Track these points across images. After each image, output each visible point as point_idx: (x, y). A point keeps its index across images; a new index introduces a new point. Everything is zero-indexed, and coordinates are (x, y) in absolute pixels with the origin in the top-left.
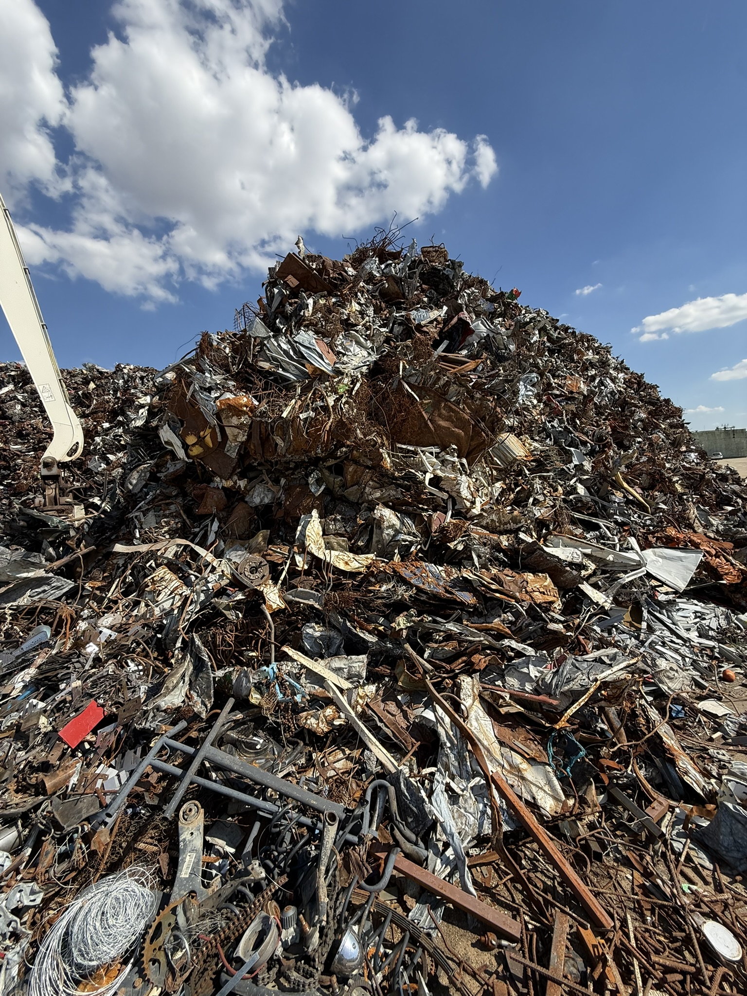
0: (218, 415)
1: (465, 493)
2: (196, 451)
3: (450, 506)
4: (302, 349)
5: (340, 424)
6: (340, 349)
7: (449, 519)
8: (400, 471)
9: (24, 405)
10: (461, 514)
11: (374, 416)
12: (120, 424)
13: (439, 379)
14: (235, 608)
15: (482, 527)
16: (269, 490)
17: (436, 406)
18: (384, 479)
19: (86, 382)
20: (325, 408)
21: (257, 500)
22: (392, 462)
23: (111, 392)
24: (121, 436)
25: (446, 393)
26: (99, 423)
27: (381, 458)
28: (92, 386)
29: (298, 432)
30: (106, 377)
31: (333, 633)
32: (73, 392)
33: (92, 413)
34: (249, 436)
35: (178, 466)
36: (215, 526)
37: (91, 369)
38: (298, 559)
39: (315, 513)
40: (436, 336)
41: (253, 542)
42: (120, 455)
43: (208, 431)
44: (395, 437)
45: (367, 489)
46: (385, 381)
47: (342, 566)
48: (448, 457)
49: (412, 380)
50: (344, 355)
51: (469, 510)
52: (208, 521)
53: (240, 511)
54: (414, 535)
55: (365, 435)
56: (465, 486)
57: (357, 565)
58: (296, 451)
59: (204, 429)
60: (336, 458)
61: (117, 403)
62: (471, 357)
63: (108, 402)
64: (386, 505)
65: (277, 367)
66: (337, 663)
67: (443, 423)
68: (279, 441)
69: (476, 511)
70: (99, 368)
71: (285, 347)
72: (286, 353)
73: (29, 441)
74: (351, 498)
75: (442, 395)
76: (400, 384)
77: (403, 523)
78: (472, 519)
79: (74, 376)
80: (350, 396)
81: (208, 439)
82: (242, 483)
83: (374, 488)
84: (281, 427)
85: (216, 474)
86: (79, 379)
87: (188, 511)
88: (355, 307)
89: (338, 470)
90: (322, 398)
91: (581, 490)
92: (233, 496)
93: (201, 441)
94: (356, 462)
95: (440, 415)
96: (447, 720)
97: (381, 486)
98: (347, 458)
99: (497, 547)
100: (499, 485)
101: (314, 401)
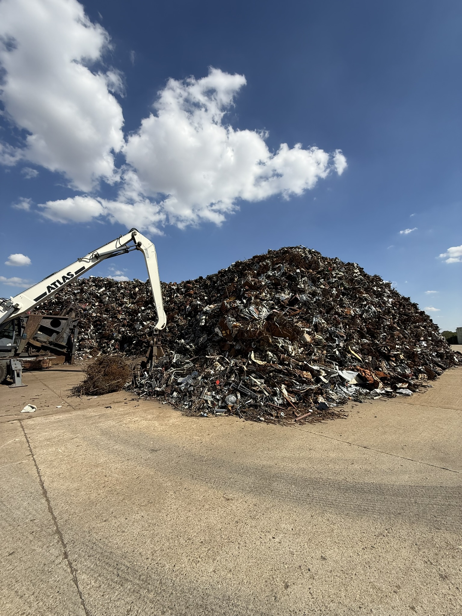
0: (232, 327)
1: (290, 350)
2: (225, 335)
3: (286, 353)
4: (251, 311)
5: (260, 332)
6: (260, 310)
7: (285, 356)
8: (274, 343)
9: (109, 297)
10: (289, 355)
11: (268, 330)
12: (150, 308)
13: (284, 322)
14: (237, 370)
15: (295, 359)
16: (240, 345)
17: (283, 328)
18: (269, 345)
19: (135, 287)
20: (257, 328)
21: (237, 348)
22: (272, 341)
23: (145, 292)
24: (149, 314)
25: (286, 325)
26: (140, 307)
27: (269, 340)
28: (137, 289)
29: (251, 333)
30: (143, 285)
31: (257, 376)
32: (129, 292)
33: (136, 302)
34: (238, 332)
35: (219, 338)
36: (228, 353)
37: (137, 281)
38: (250, 361)
39: (253, 352)
40: (287, 303)
41: (237, 358)
42: (148, 322)
43: (229, 330)
44: (272, 335)
45: (265, 347)
46: (271, 321)
47: (259, 363)
48: (286, 340)
49: (278, 322)
50: (261, 312)
51: (291, 354)
52: (225, 352)
53: (233, 350)
54: (276, 359)
55: (266, 335)
56: (290, 348)
57: (262, 363)
58: (249, 337)
59: (228, 330)
60: (258, 339)
61: (148, 298)
62: (299, 308)
63: (144, 297)
64: (270, 351)
65: (245, 316)
66: (259, 380)
67: (285, 332)
68: (246, 335)
69: (293, 355)
70: (140, 281)
71: (247, 311)
72: (247, 312)
73: (110, 313)
74: (261, 349)
75: (285, 325)
76: (274, 322)
77: (273, 356)
78: (292, 357)
79: (130, 284)
80: (263, 325)
81: (228, 333)
82: (234, 343)
83: (267, 347)
84: (247, 331)
85: (228, 341)
86: (131, 286)
87: (220, 349)
88: (264, 294)
89: (259, 342)
90: (256, 326)
91: (337, 353)
92: (232, 346)
93: (226, 333)
94: (263, 340)
95: (284, 330)
96: (278, 390)
97: (269, 347)
98: (261, 339)
99: (298, 365)
100: (302, 349)
101: (254, 326)
